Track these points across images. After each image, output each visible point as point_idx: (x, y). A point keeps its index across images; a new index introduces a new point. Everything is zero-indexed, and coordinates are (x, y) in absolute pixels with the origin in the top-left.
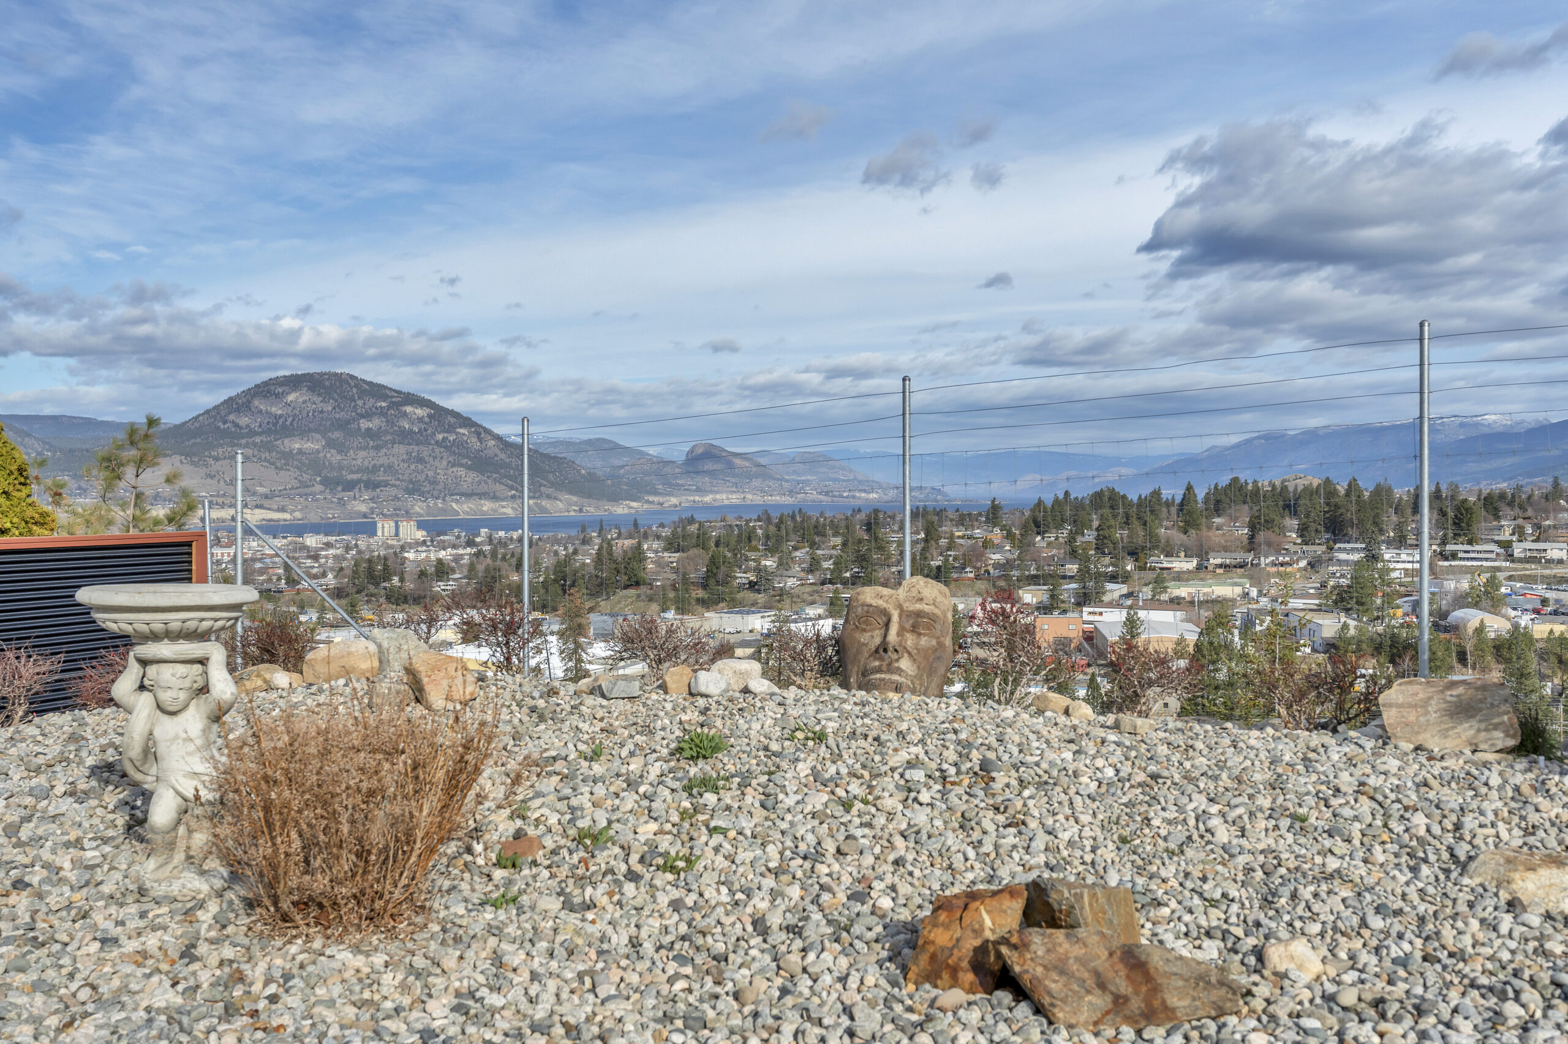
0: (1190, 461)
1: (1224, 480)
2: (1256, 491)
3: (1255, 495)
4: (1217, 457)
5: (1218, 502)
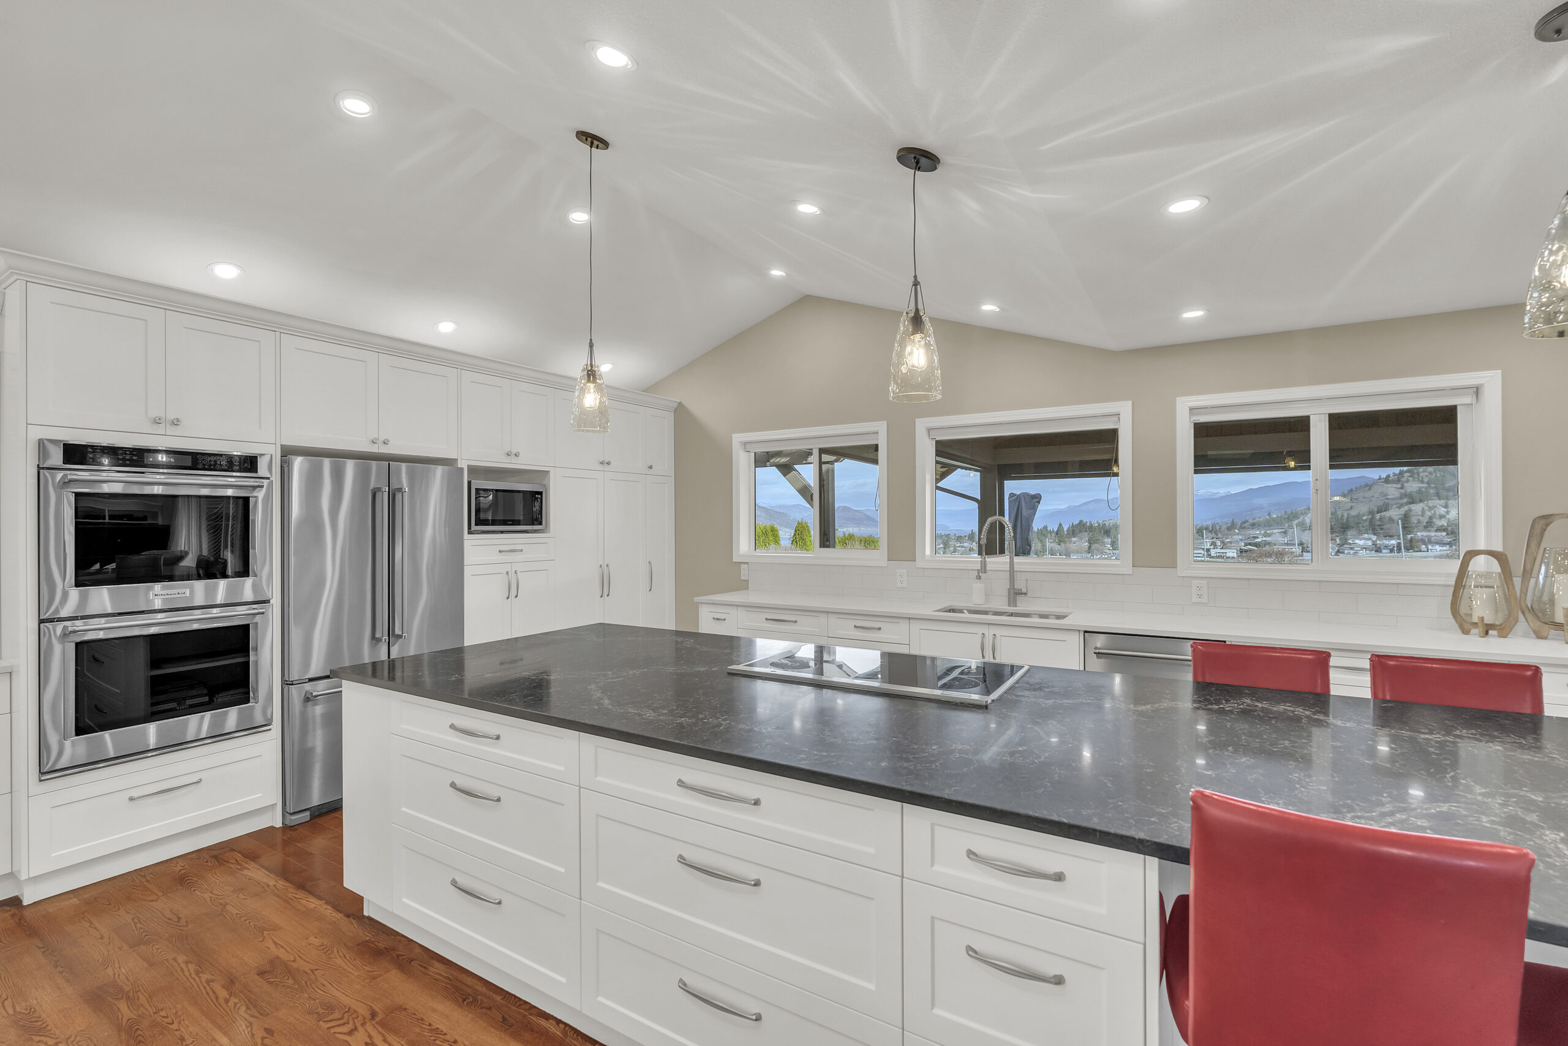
0: (1060, 512)
1: (1076, 522)
2: (1091, 526)
3: (1091, 528)
4: (1072, 510)
5: (1073, 531)
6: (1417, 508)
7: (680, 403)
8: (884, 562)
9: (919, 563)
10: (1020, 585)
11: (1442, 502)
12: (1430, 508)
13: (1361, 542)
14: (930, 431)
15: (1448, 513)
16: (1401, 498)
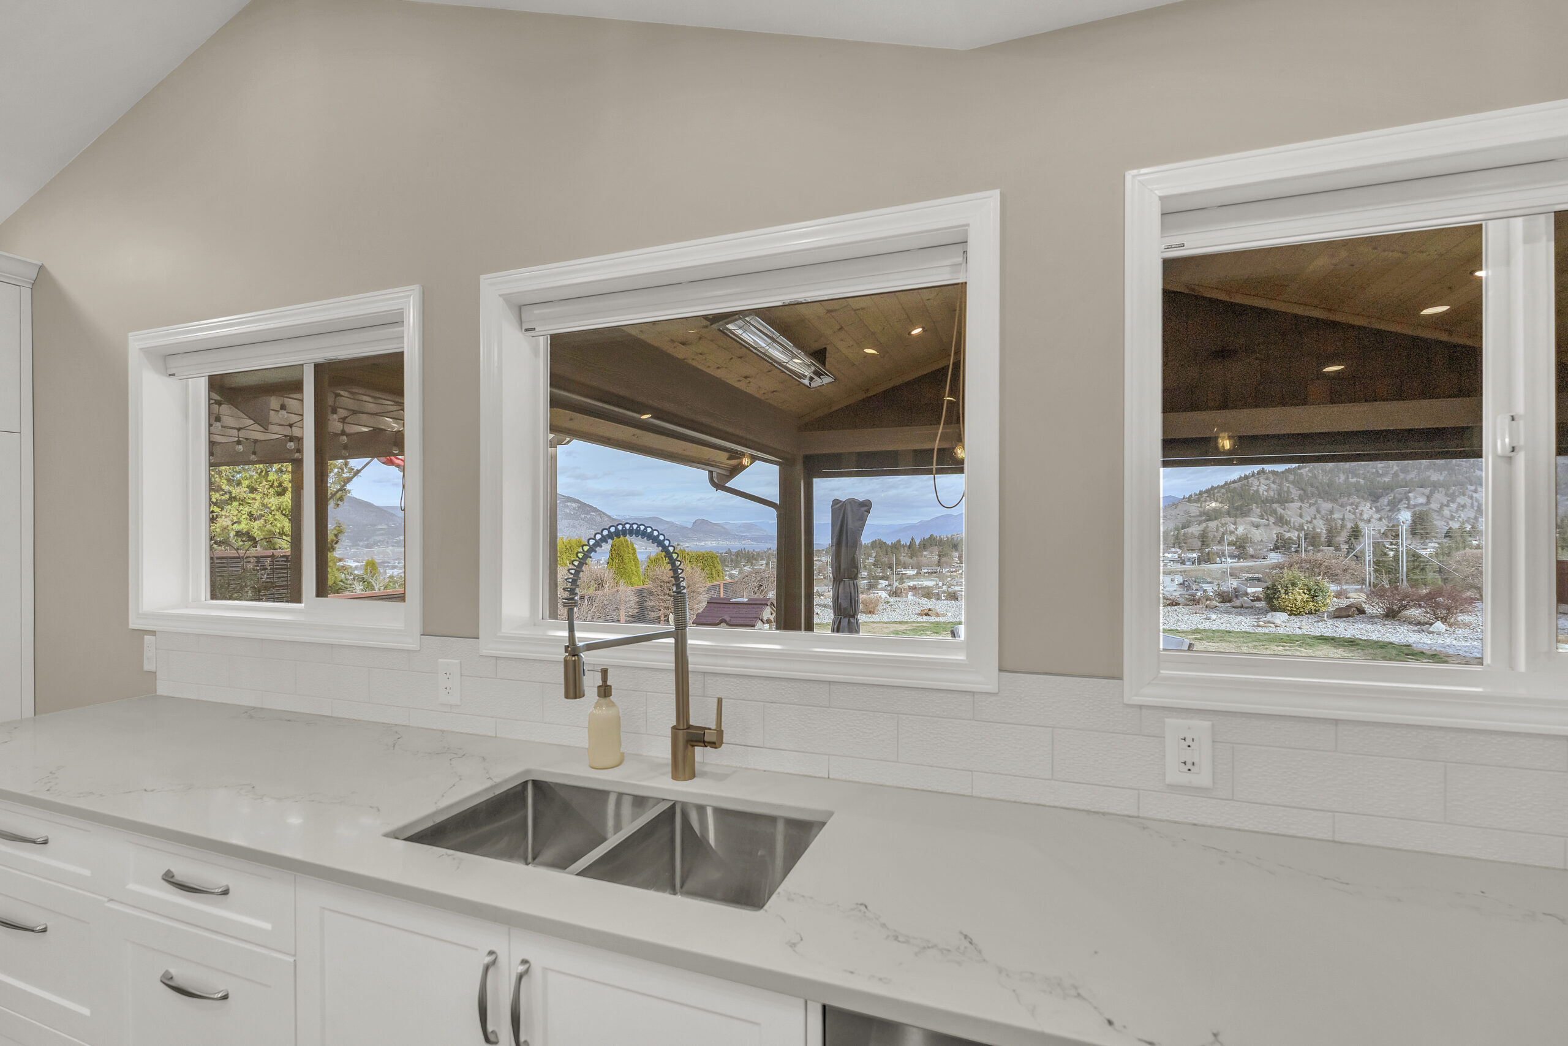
0: (912, 527)
1: (927, 537)
2: (941, 541)
4: (924, 525)
5: (925, 545)
6: (1213, 525)
7: (41, 268)
8: (412, 641)
9: (487, 646)
10: (701, 716)
11: (1232, 519)
12: (1223, 525)
13: (1169, 556)
14: (523, 309)
15: (1236, 529)
16: (1200, 516)
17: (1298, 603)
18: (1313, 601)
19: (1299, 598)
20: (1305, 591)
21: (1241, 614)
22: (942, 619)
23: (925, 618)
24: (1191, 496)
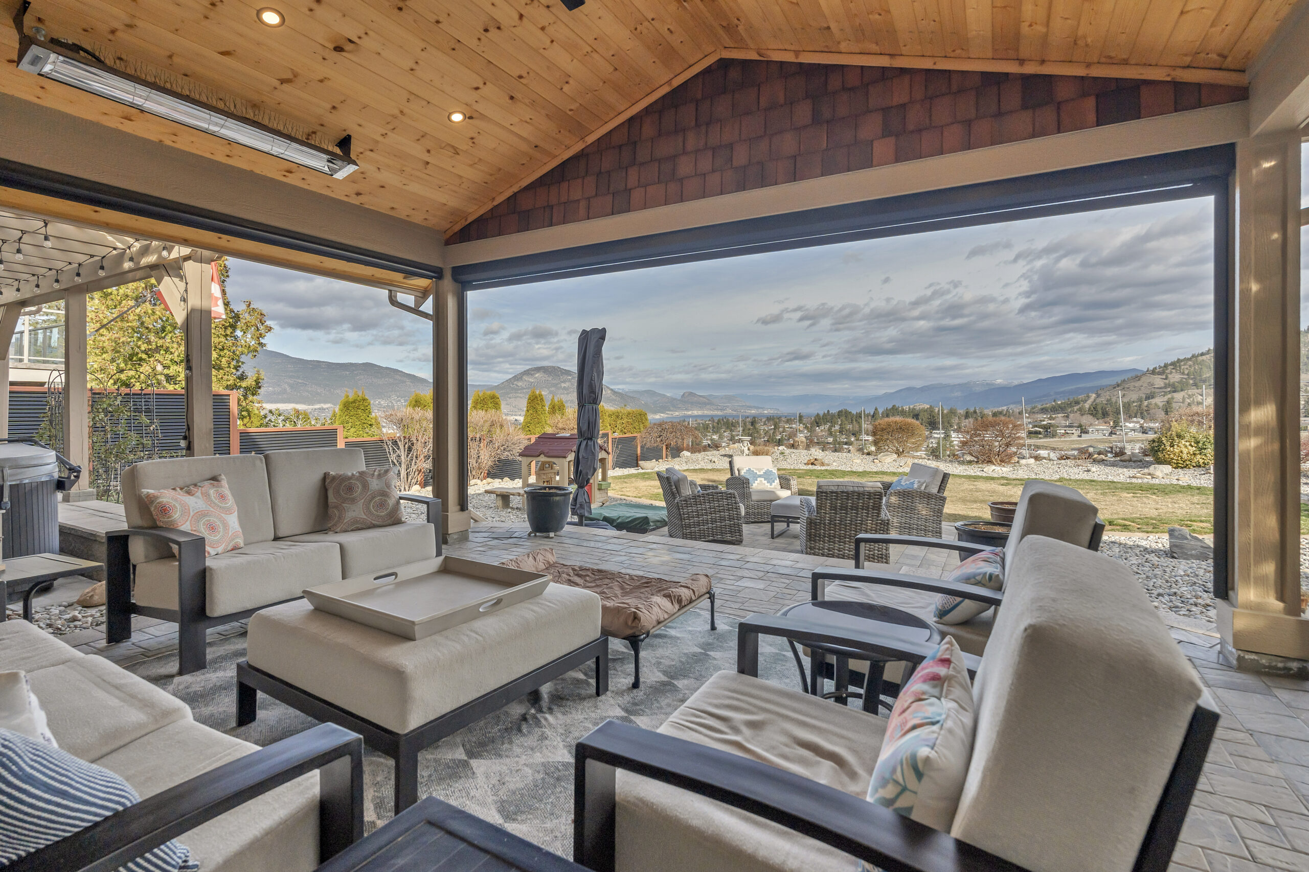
0: (877, 399)
1: (890, 407)
2: (903, 410)
4: (887, 397)
6: (1178, 396)
12: (1190, 397)
13: (1131, 425)
16: (1165, 387)
17: (1185, 456)
18: (1200, 454)
19: (1185, 451)
20: (1193, 444)
21: (1126, 467)
22: (828, 468)
23: (810, 467)
24: (1156, 368)
